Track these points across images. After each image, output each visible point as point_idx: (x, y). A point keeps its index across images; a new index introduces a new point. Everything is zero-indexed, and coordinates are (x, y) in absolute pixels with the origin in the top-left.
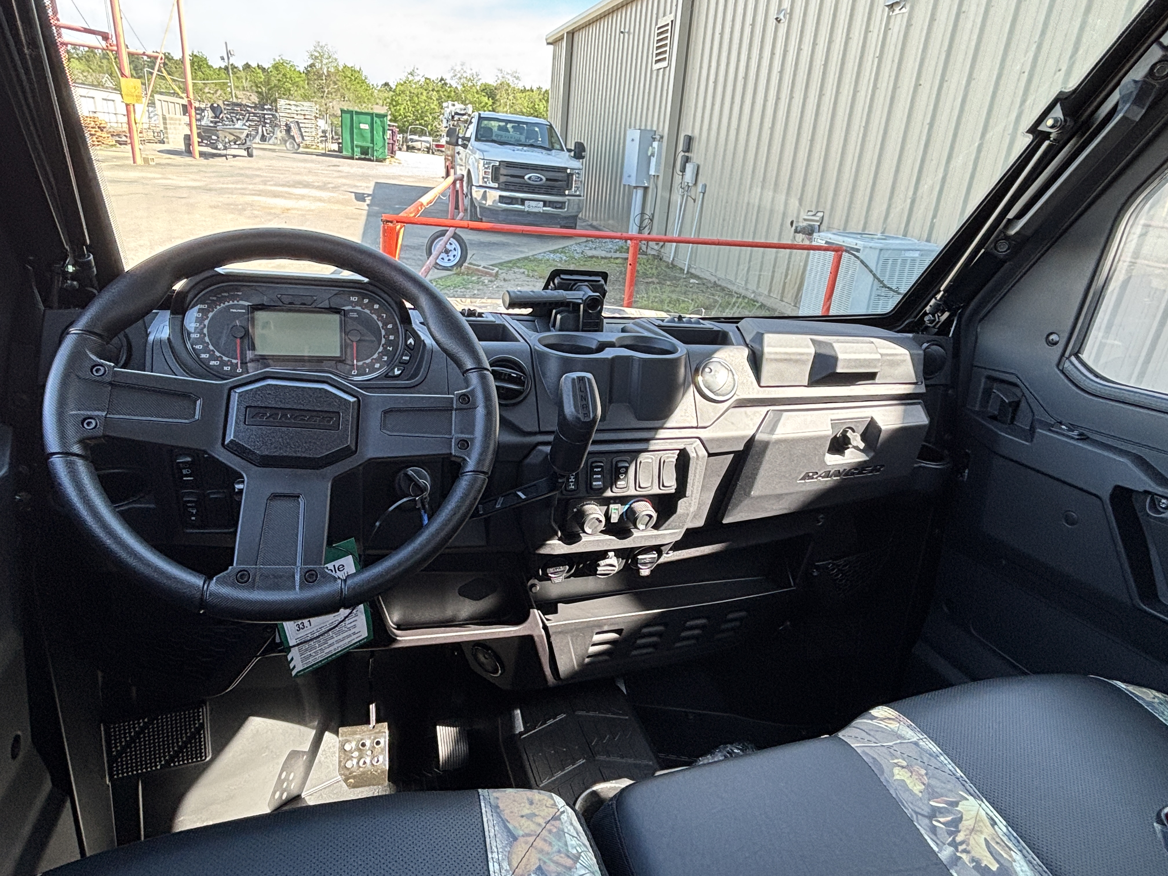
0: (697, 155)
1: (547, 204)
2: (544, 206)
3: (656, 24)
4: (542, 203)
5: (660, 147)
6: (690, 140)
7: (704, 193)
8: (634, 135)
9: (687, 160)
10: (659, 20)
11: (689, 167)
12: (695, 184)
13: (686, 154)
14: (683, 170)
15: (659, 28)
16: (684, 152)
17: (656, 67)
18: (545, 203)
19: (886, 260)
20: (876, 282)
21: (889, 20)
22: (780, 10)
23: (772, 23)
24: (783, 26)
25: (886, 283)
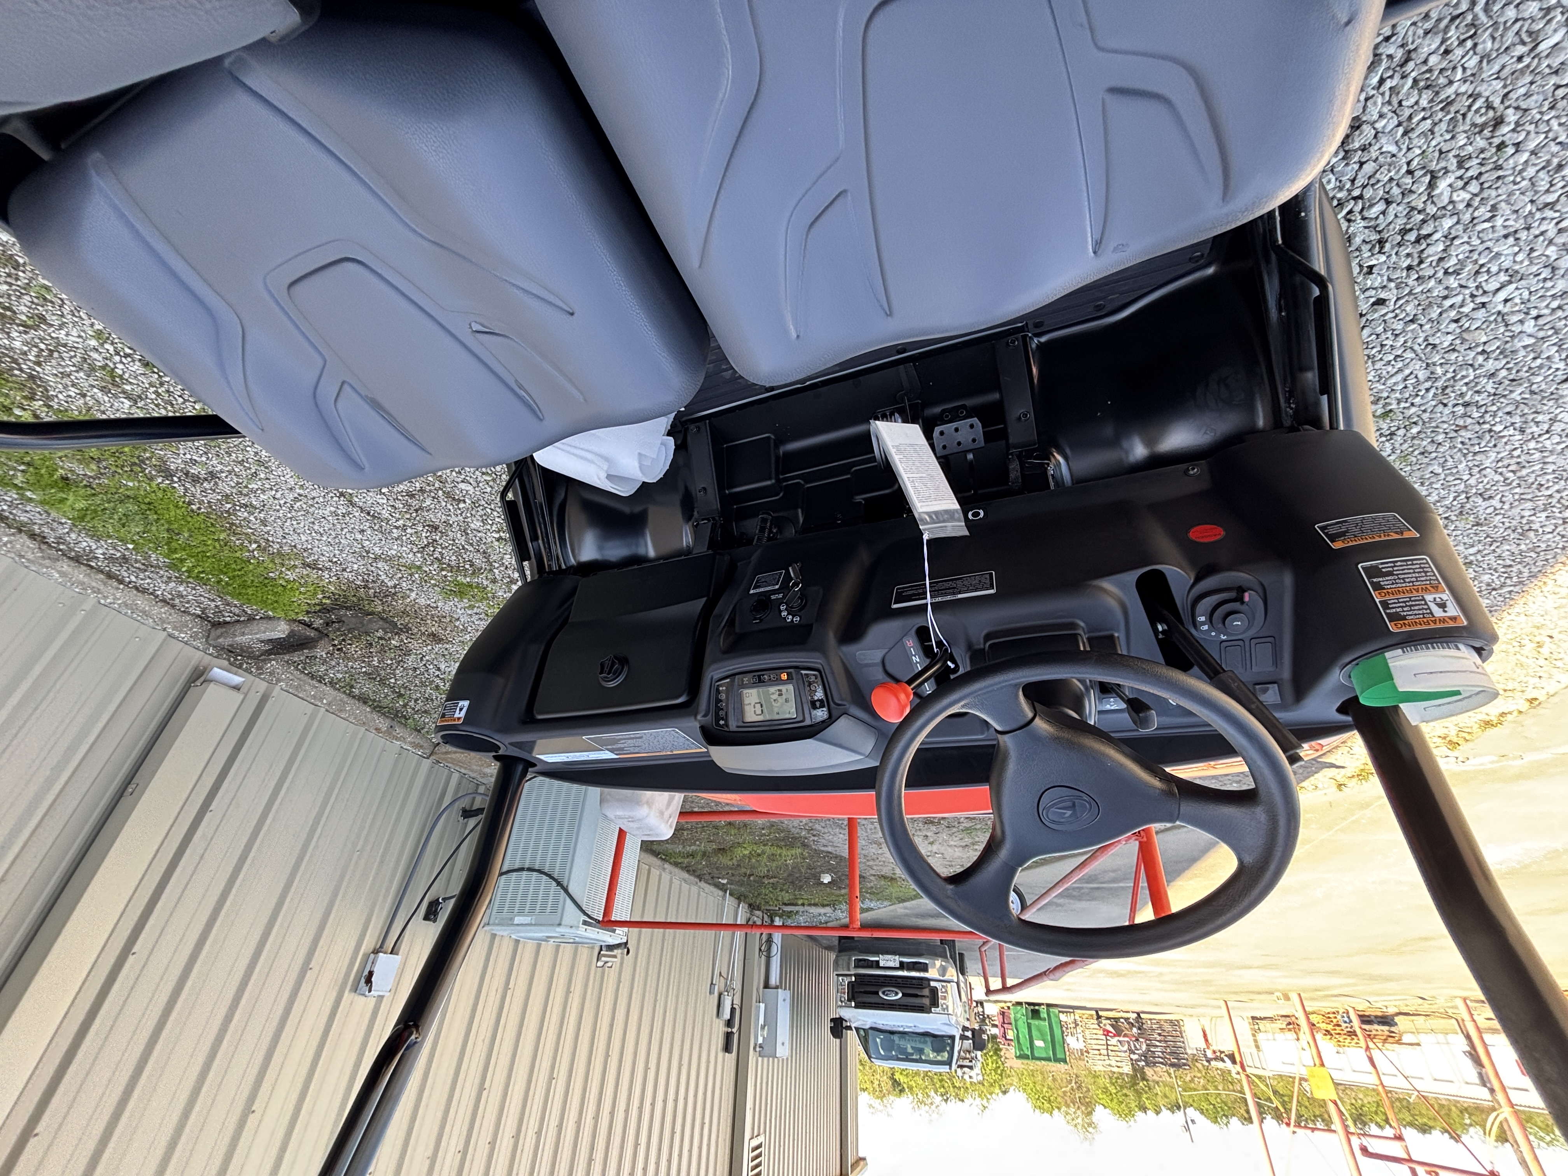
0: (720, 1029)
1: (874, 964)
2: (878, 962)
4: (881, 965)
5: (756, 1038)
6: (727, 1048)
7: (712, 983)
8: (783, 1051)
9: (729, 1023)
11: (727, 1015)
12: (720, 995)
13: (730, 1030)
14: (733, 1010)
16: (732, 1033)
17: (761, 1139)
18: (876, 965)
19: (554, 911)
20: (566, 883)
25: (554, 883)
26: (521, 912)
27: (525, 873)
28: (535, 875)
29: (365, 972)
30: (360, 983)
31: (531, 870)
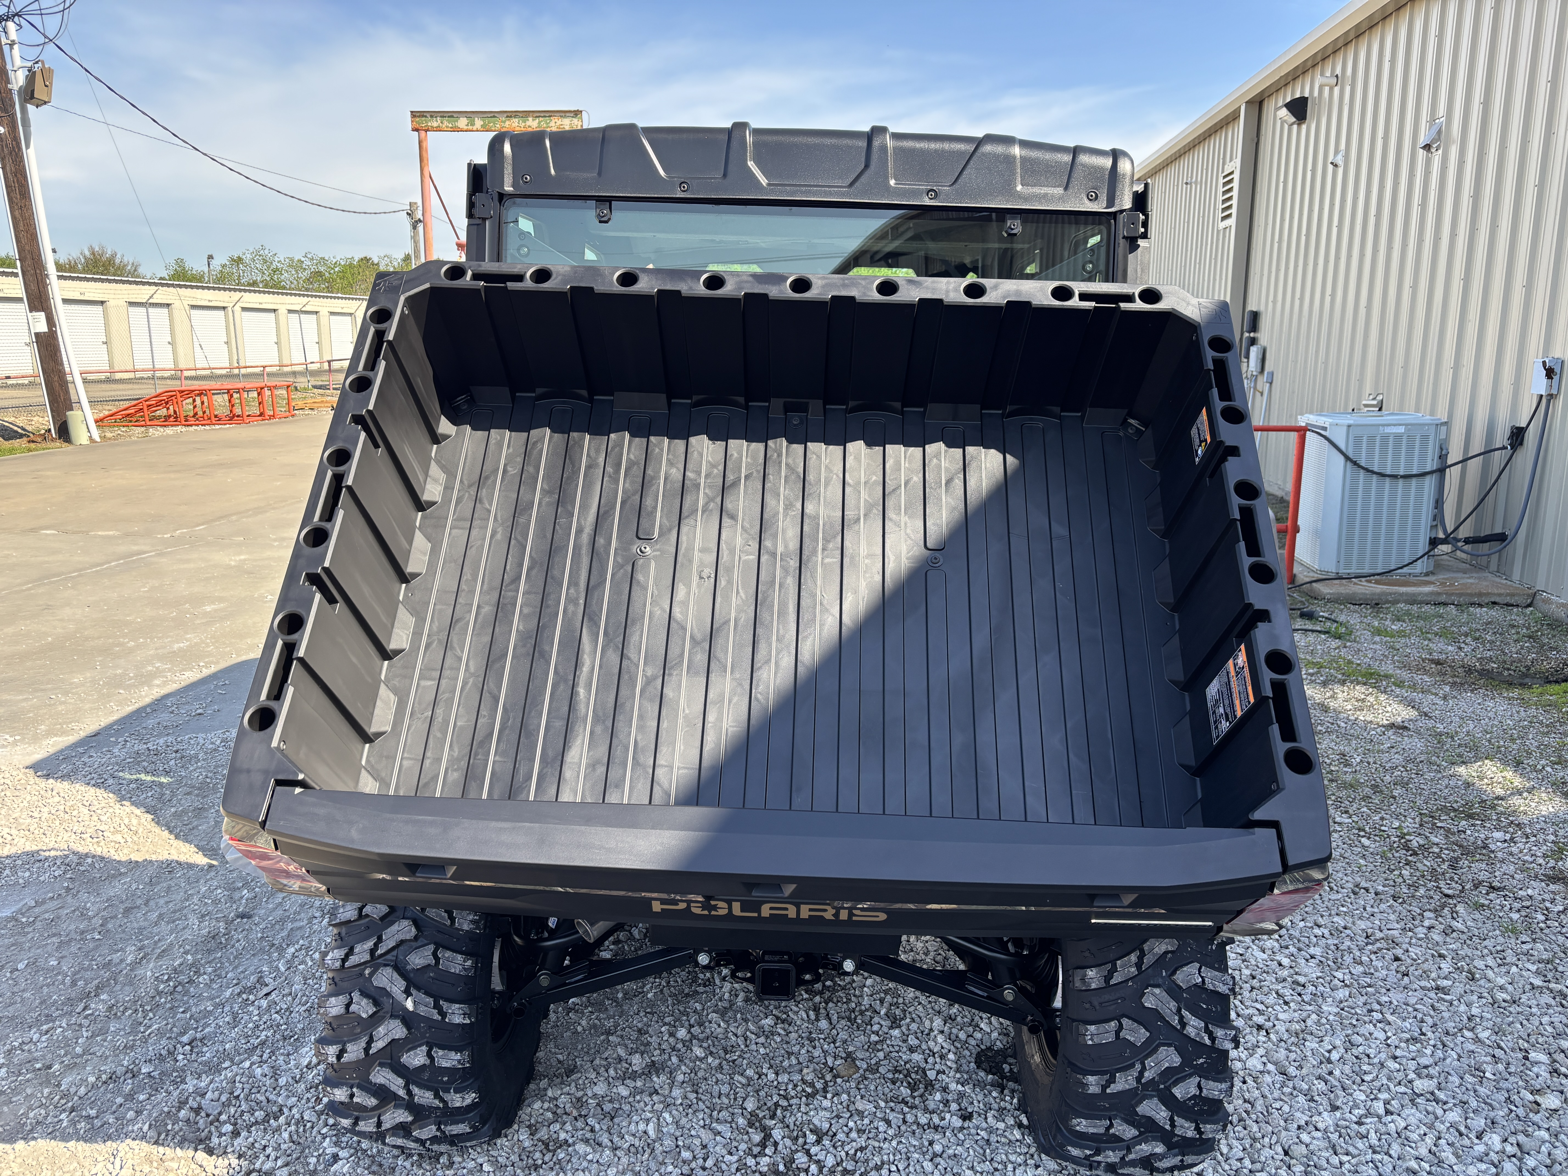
0: (1264, 336)
3: (1223, 172)
6: (1255, 317)
7: (1271, 383)
9: (1252, 342)
10: (1226, 166)
11: (1254, 351)
12: (1262, 371)
13: (1252, 335)
14: (1247, 356)
15: (1224, 177)
16: (1248, 332)
17: (1222, 225)
19: (1359, 438)
20: (1349, 464)
21: (1428, 163)
22: (1337, 152)
23: (1330, 168)
24: (1340, 171)
25: (1363, 464)
26: (1398, 437)
27: (1402, 473)
28: (1388, 472)
29: (1556, 378)
30: (1557, 370)
31: (1394, 477)
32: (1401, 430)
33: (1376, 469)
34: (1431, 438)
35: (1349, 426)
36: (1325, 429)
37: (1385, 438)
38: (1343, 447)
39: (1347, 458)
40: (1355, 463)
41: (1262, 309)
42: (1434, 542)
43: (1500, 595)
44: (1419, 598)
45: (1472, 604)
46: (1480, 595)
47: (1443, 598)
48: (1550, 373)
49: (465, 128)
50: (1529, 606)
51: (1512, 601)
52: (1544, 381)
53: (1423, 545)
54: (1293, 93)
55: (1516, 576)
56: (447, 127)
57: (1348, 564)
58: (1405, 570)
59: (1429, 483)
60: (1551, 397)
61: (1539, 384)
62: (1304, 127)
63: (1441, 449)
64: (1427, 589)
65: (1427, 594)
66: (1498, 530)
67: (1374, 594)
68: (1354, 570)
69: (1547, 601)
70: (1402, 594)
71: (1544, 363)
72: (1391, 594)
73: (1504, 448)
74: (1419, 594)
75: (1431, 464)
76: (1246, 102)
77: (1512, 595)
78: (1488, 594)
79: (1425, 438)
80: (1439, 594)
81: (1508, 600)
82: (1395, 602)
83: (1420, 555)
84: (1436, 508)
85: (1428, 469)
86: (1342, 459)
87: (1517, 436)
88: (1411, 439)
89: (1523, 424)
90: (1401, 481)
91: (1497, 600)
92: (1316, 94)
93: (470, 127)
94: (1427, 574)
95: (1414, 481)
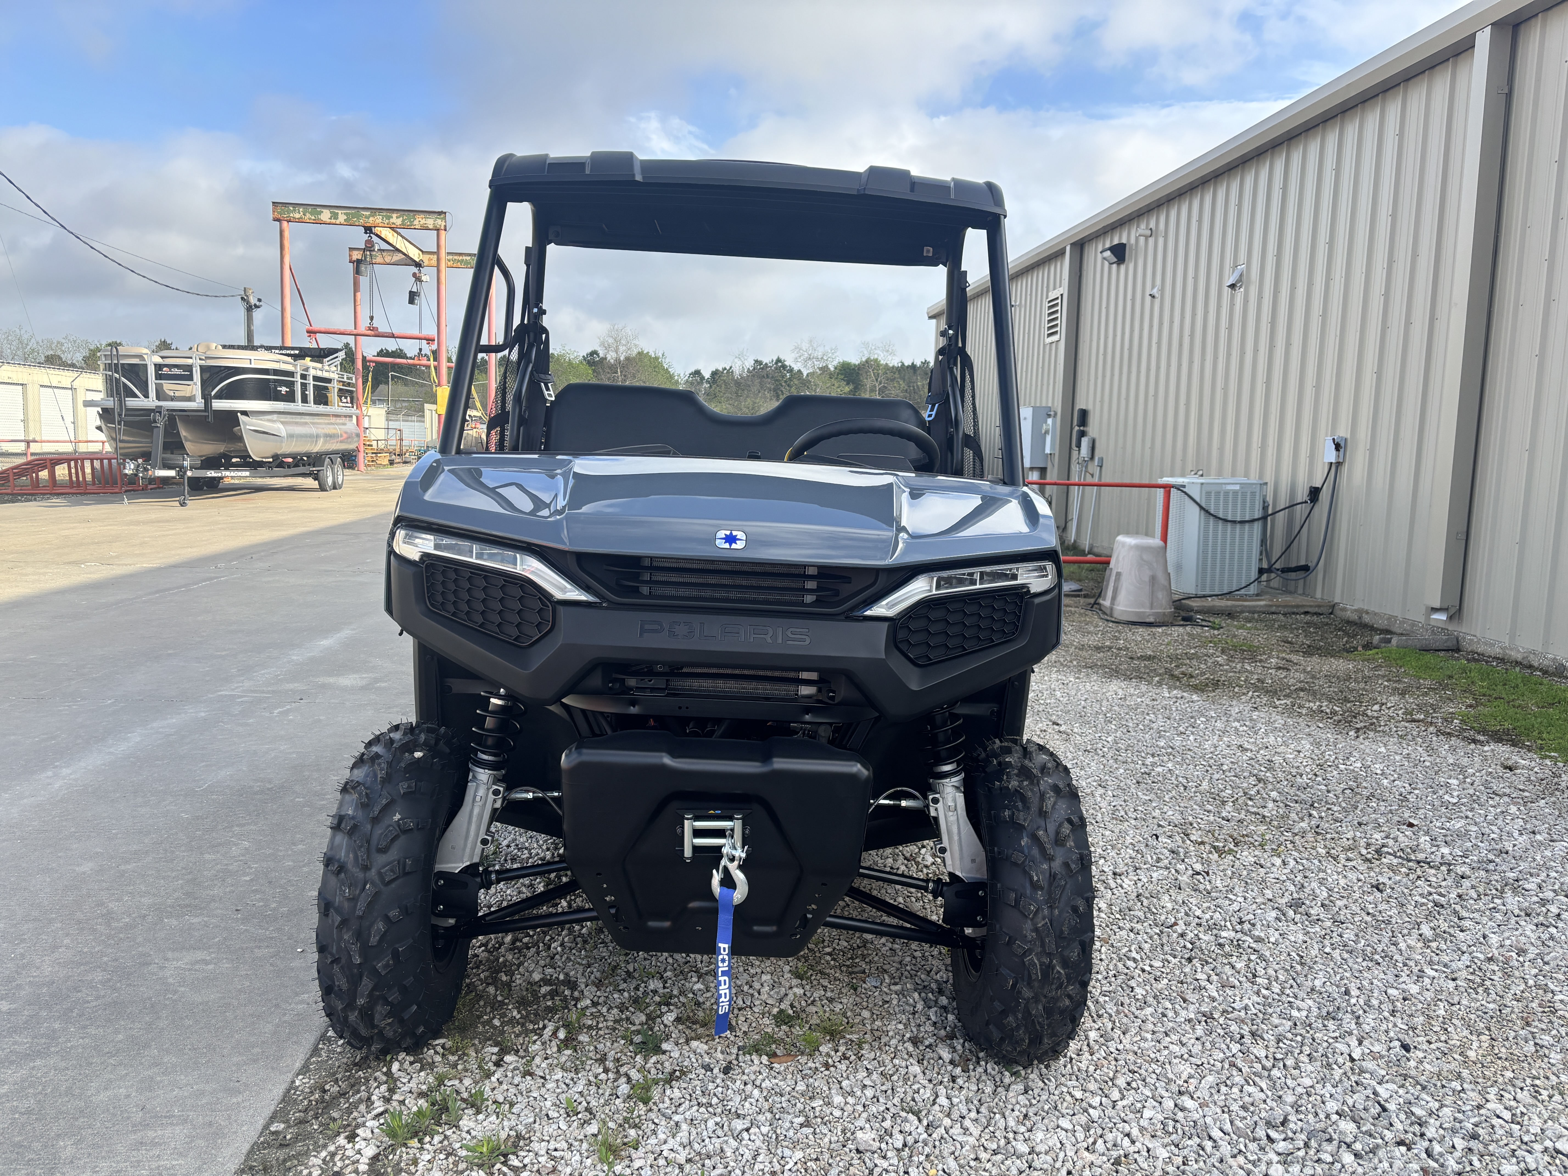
0: (1093, 429)
3: (1047, 298)
5: (1054, 423)
6: (1084, 414)
7: (1101, 467)
8: (1026, 412)
9: (1082, 434)
10: (1050, 294)
11: (1085, 441)
12: (1092, 458)
13: (1082, 428)
14: (1079, 445)
15: (1050, 302)
16: (1079, 426)
17: (1048, 340)
19: (1208, 494)
20: (1203, 512)
21: (1233, 297)
22: (1153, 287)
23: (1148, 298)
24: (1157, 302)
25: (1212, 512)
26: (1235, 493)
27: (1238, 520)
28: (1230, 518)
29: (1342, 450)
30: (1342, 444)
31: (1234, 522)
32: (1237, 487)
33: (1221, 516)
34: (1258, 494)
35: (1202, 484)
36: (1184, 486)
37: (1227, 493)
38: (1198, 500)
39: (1201, 507)
40: (1207, 512)
41: (1090, 407)
42: (1261, 571)
43: (1311, 606)
44: (1258, 609)
45: (1294, 613)
46: (1297, 606)
47: (1274, 609)
48: (1338, 447)
49: (329, 221)
50: (1331, 613)
51: (1320, 611)
52: (1334, 452)
53: (1254, 574)
54: (1111, 241)
55: (1318, 595)
56: (310, 219)
57: (1204, 588)
58: (1242, 592)
59: (1257, 526)
60: (1339, 464)
61: (1331, 456)
62: (1123, 267)
63: (1264, 502)
64: (1262, 603)
65: (1261, 606)
66: (1302, 563)
67: (1227, 606)
68: (1207, 593)
69: (1344, 609)
70: (1246, 606)
71: (1334, 439)
72: (1239, 606)
73: (1306, 502)
74: (1257, 606)
75: (1258, 514)
76: (1071, 244)
77: (1319, 606)
78: (1303, 606)
79: (1253, 494)
80: (1271, 606)
81: (1316, 610)
82: (1242, 612)
83: (1252, 580)
84: (1262, 546)
85: (1256, 517)
86: (1197, 508)
87: (1314, 493)
88: (1244, 494)
89: (1318, 484)
90: (1238, 526)
91: (1309, 610)
92: (1133, 241)
93: (333, 221)
94: (1257, 595)
95: (1247, 526)
